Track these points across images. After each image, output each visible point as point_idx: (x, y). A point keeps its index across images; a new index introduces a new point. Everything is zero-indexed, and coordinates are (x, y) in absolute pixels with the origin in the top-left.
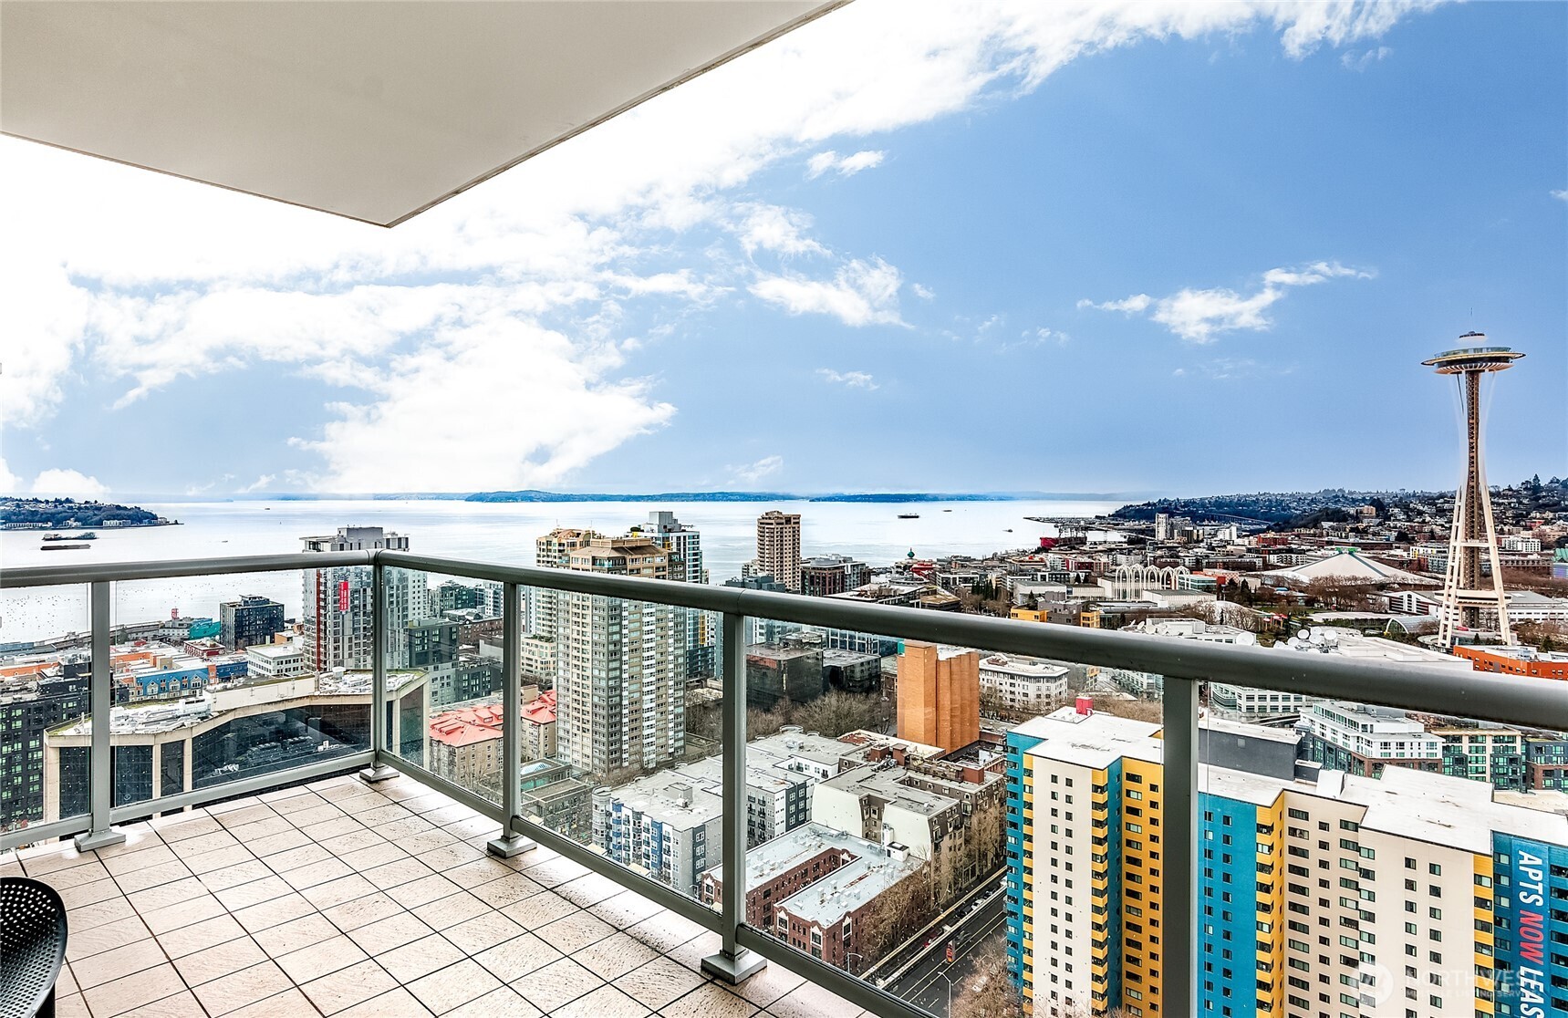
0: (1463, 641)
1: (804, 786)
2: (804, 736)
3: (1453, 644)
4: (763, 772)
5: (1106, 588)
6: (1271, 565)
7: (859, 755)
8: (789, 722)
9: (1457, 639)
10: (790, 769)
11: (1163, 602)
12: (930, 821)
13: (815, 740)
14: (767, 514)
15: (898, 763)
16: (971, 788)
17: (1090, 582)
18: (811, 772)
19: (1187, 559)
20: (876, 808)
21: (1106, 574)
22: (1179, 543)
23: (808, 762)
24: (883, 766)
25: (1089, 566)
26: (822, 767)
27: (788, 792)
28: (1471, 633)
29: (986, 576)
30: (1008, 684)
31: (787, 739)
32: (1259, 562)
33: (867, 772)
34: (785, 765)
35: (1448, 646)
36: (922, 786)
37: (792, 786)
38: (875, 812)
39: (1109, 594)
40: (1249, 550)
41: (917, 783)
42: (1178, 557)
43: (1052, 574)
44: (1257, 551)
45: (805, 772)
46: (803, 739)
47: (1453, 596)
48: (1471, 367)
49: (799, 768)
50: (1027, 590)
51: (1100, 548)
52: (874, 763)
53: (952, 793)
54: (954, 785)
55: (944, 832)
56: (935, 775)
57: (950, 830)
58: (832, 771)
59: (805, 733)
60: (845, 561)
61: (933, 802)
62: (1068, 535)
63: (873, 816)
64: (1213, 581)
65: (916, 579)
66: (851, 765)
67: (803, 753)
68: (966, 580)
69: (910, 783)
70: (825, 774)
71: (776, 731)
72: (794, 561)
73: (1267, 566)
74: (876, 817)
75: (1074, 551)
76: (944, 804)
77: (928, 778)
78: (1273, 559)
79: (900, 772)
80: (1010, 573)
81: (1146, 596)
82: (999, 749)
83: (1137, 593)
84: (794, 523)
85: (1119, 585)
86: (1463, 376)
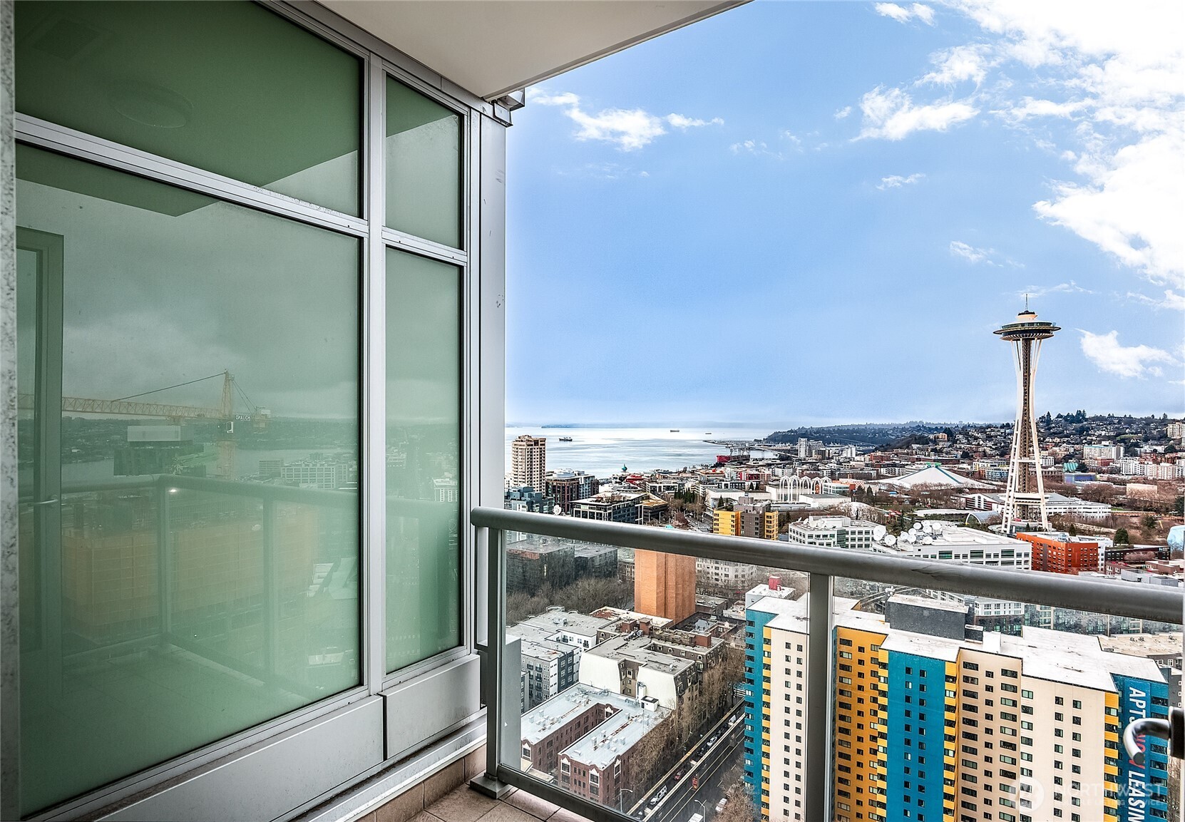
0: (1019, 529)
1: (572, 654)
2: (566, 614)
3: (1011, 531)
4: (538, 644)
5: (773, 493)
6: (882, 475)
7: (612, 628)
8: (552, 603)
9: (1014, 527)
10: (558, 640)
11: (815, 503)
12: (675, 679)
13: (574, 616)
14: (519, 438)
15: (644, 634)
16: (702, 651)
17: (759, 489)
18: (575, 643)
19: (825, 471)
20: (631, 670)
21: (770, 483)
22: (816, 460)
23: (572, 635)
24: (632, 636)
25: (757, 477)
26: (584, 638)
27: (560, 660)
28: (1023, 523)
29: (683, 485)
30: (714, 568)
31: (553, 617)
32: (874, 473)
33: (621, 641)
34: (554, 638)
35: (1008, 532)
36: (664, 650)
37: (563, 655)
38: (630, 673)
39: (774, 498)
40: (867, 465)
41: (660, 648)
42: (819, 470)
43: (733, 483)
44: (872, 465)
45: (569, 643)
46: (566, 616)
47: (1012, 497)
48: (1026, 336)
49: (565, 640)
50: (717, 495)
51: (761, 463)
52: (625, 634)
53: (688, 656)
54: (689, 649)
55: (685, 686)
56: (673, 641)
57: (689, 684)
58: (592, 642)
59: (566, 611)
60: (579, 474)
61: (676, 663)
62: (737, 454)
63: (628, 676)
64: (847, 488)
65: (632, 488)
66: (606, 636)
67: (568, 628)
68: (668, 488)
69: (654, 648)
70: (586, 644)
71: (543, 611)
72: (541, 474)
73: (880, 476)
74: (631, 677)
75: (742, 466)
76: (684, 665)
77: (668, 644)
78: (883, 471)
79: (646, 640)
80: (701, 482)
81: (802, 499)
82: (713, 618)
83: (795, 497)
84: (541, 445)
85: (782, 491)
86: (1020, 343)
